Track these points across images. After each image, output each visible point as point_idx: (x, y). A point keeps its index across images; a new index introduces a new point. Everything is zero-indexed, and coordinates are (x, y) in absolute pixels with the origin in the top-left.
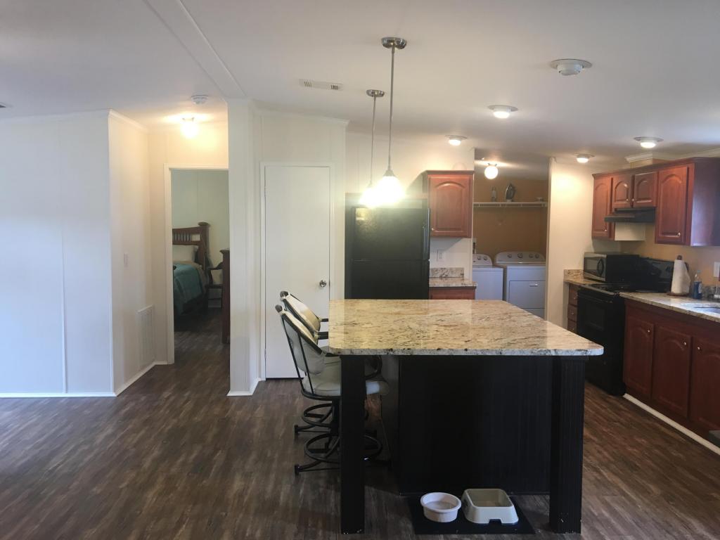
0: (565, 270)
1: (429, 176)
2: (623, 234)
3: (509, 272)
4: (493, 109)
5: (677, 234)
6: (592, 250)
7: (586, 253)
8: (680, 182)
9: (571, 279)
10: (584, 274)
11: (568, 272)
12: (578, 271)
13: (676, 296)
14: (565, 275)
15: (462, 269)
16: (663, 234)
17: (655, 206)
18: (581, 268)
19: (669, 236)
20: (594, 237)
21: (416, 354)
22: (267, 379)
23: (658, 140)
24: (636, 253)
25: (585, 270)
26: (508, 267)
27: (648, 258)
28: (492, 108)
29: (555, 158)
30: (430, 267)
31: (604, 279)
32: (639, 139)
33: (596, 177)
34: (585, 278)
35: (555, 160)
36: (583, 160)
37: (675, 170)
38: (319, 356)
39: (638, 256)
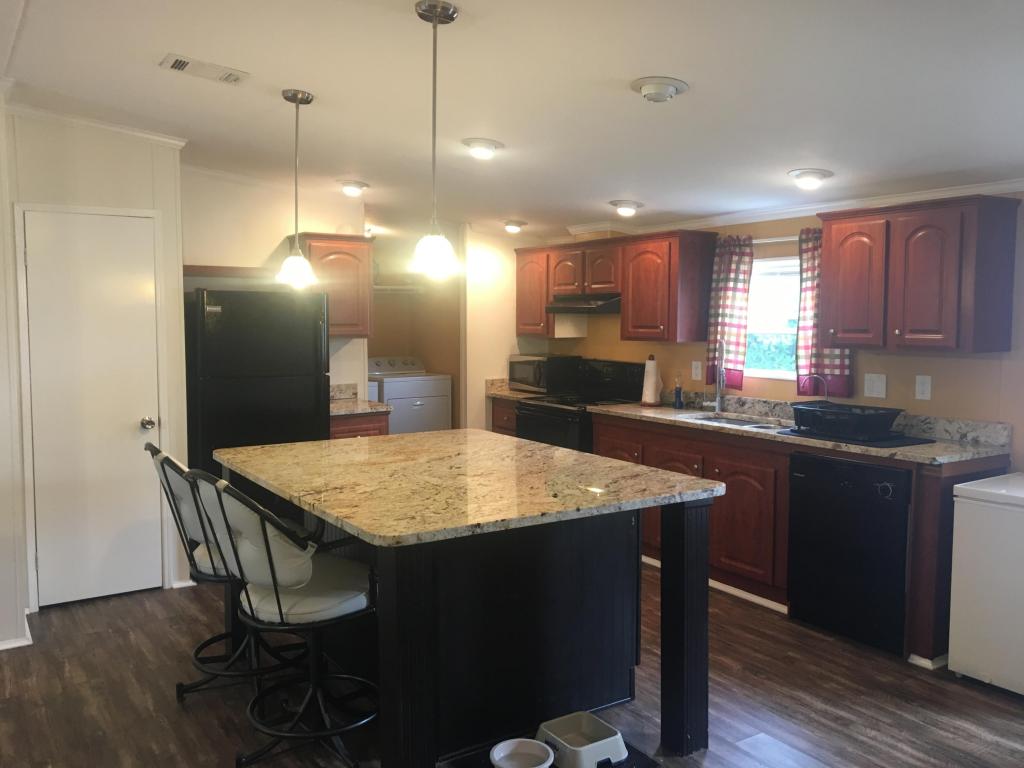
0: (486, 381)
1: (308, 242)
2: (564, 330)
3: (386, 386)
4: (468, 145)
5: (658, 327)
6: (517, 352)
7: (511, 356)
8: (659, 261)
9: (495, 392)
10: (509, 384)
11: (491, 383)
12: (503, 381)
13: (650, 406)
14: (487, 388)
15: (355, 387)
16: (635, 327)
17: (620, 291)
18: (505, 375)
19: (641, 330)
20: (520, 334)
21: (512, 526)
22: (42, 608)
23: (639, 205)
24: (575, 353)
25: (512, 378)
26: (385, 380)
27: (595, 360)
28: (467, 142)
29: (470, 224)
30: (331, 384)
31: (545, 391)
32: (615, 203)
33: (520, 253)
34: (511, 389)
35: (471, 227)
36: (513, 229)
37: (651, 246)
38: (302, 553)
39: (580, 357)
